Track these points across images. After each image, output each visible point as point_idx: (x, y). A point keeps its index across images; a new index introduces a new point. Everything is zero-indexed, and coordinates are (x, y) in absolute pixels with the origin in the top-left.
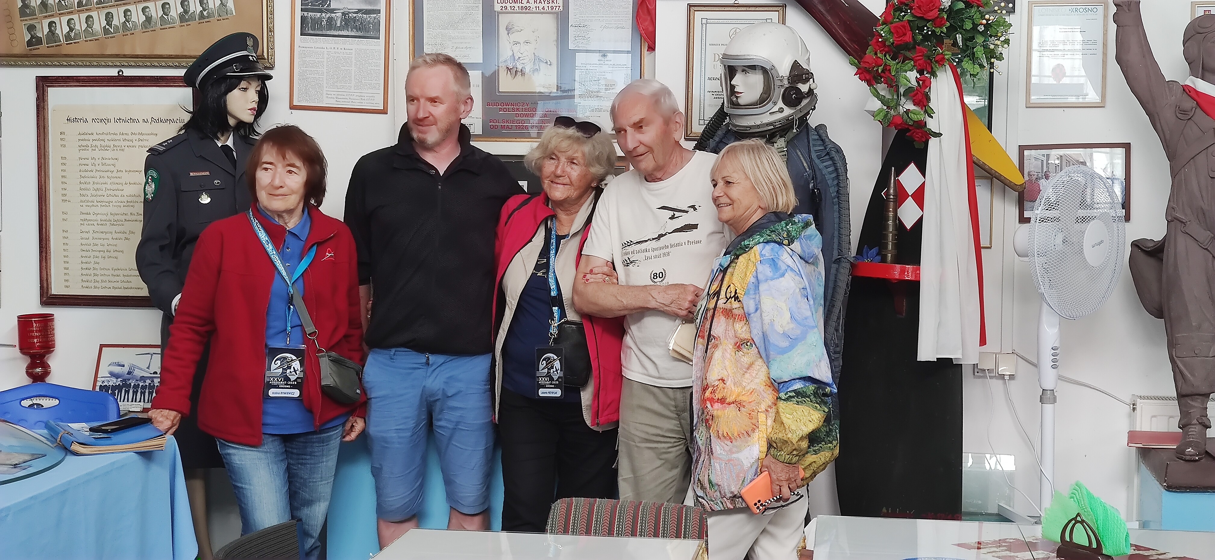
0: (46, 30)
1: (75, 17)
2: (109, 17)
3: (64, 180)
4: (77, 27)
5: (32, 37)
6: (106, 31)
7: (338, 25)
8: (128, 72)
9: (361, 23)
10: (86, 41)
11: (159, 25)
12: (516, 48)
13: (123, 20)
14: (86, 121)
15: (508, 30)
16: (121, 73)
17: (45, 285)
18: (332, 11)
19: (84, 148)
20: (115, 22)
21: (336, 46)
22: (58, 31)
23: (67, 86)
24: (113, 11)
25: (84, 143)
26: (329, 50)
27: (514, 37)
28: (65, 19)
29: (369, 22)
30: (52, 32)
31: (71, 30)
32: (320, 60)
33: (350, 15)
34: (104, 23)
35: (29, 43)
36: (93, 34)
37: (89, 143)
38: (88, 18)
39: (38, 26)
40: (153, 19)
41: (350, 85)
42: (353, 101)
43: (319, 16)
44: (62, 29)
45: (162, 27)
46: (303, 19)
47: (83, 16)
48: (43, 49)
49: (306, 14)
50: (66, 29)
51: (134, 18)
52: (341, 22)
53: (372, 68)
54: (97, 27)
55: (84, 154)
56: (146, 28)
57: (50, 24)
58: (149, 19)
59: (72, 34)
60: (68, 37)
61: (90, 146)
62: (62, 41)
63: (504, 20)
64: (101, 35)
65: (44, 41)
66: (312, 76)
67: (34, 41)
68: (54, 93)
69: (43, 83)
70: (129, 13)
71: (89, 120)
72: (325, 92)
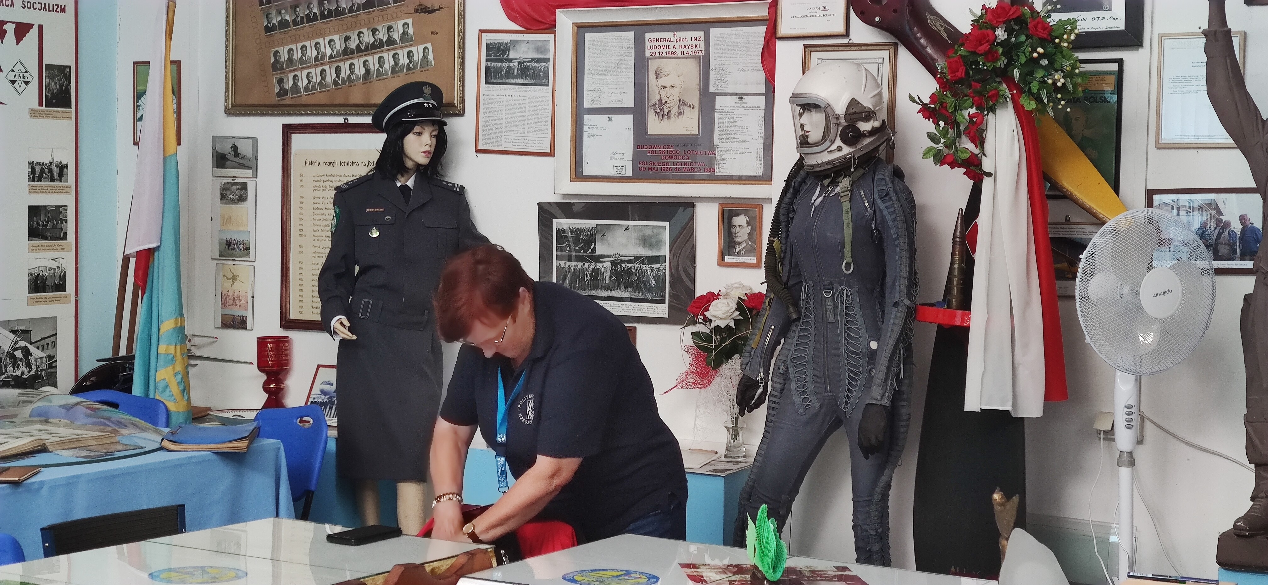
0: (291, 83)
1: (312, 70)
2: (338, 70)
3: (301, 217)
4: (314, 80)
5: (281, 89)
6: (336, 83)
7: (515, 73)
8: (352, 120)
9: (534, 71)
10: (320, 92)
11: (375, 77)
12: (663, 92)
13: (348, 72)
14: (319, 164)
15: (657, 74)
16: (346, 121)
17: (284, 310)
18: (510, 61)
19: (316, 188)
20: (343, 75)
21: (513, 93)
22: (300, 84)
23: (305, 133)
24: (341, 64)
25: (317, 184)
26: (508, 97)
27: (662, 81)
28: (305, 73)
29: (540, 71)
30: (295, 84)
31: (309, 82)
32: (500, 107)
33: (525, 64)
34: (334, 76)
35: (279, 95)
36: (325, 86)
37: (321, 184)
38: (323, 71)
39: (285, 80)
40: (372, 72)
41: (524, 130)
42: (526, 145)
43: (499, 66)
44: (303, 82)
45: (379, 78)
46: (488, 69)
47: (319, 69)
48: (288, 100)
49: (489, 63)
50: (305, 82)
51: (357, 71)
52: (518, 71)
53: (541, 113)
54: (328, 79)
55: (317, 194)
56: (366, 79)
57: (295, 77)
58: (368, 71)
59: (310, 86)
60: (307, 89)
61: (321, 186)
62: (302, 92)
63: (653, 66)
64: (332, 87)
65: (289, 92)
66: (494, 122)
67: (283, 93)
68: (297, 139)
69: (288, 130)
70: (353, 67)
71: (322, 163)
72: (503, 137)
